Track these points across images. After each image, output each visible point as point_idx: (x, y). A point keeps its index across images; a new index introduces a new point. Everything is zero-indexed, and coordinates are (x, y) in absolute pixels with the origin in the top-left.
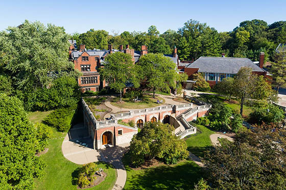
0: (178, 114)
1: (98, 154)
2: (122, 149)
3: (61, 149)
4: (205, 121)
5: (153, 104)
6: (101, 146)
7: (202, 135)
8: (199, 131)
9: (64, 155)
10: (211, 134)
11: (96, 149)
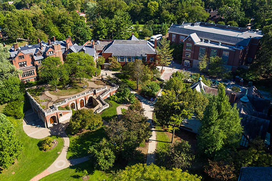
0: (98, 95)
1: (49, 130)
2: (64, 125)
3: (24, 131)
4: (114, 98)
5: (80, 89)
6: (50, 125)
7: (112, 108)
8: (111, 105)
9: (28, 135)
10: (117, 106)
11: (47, 127)
